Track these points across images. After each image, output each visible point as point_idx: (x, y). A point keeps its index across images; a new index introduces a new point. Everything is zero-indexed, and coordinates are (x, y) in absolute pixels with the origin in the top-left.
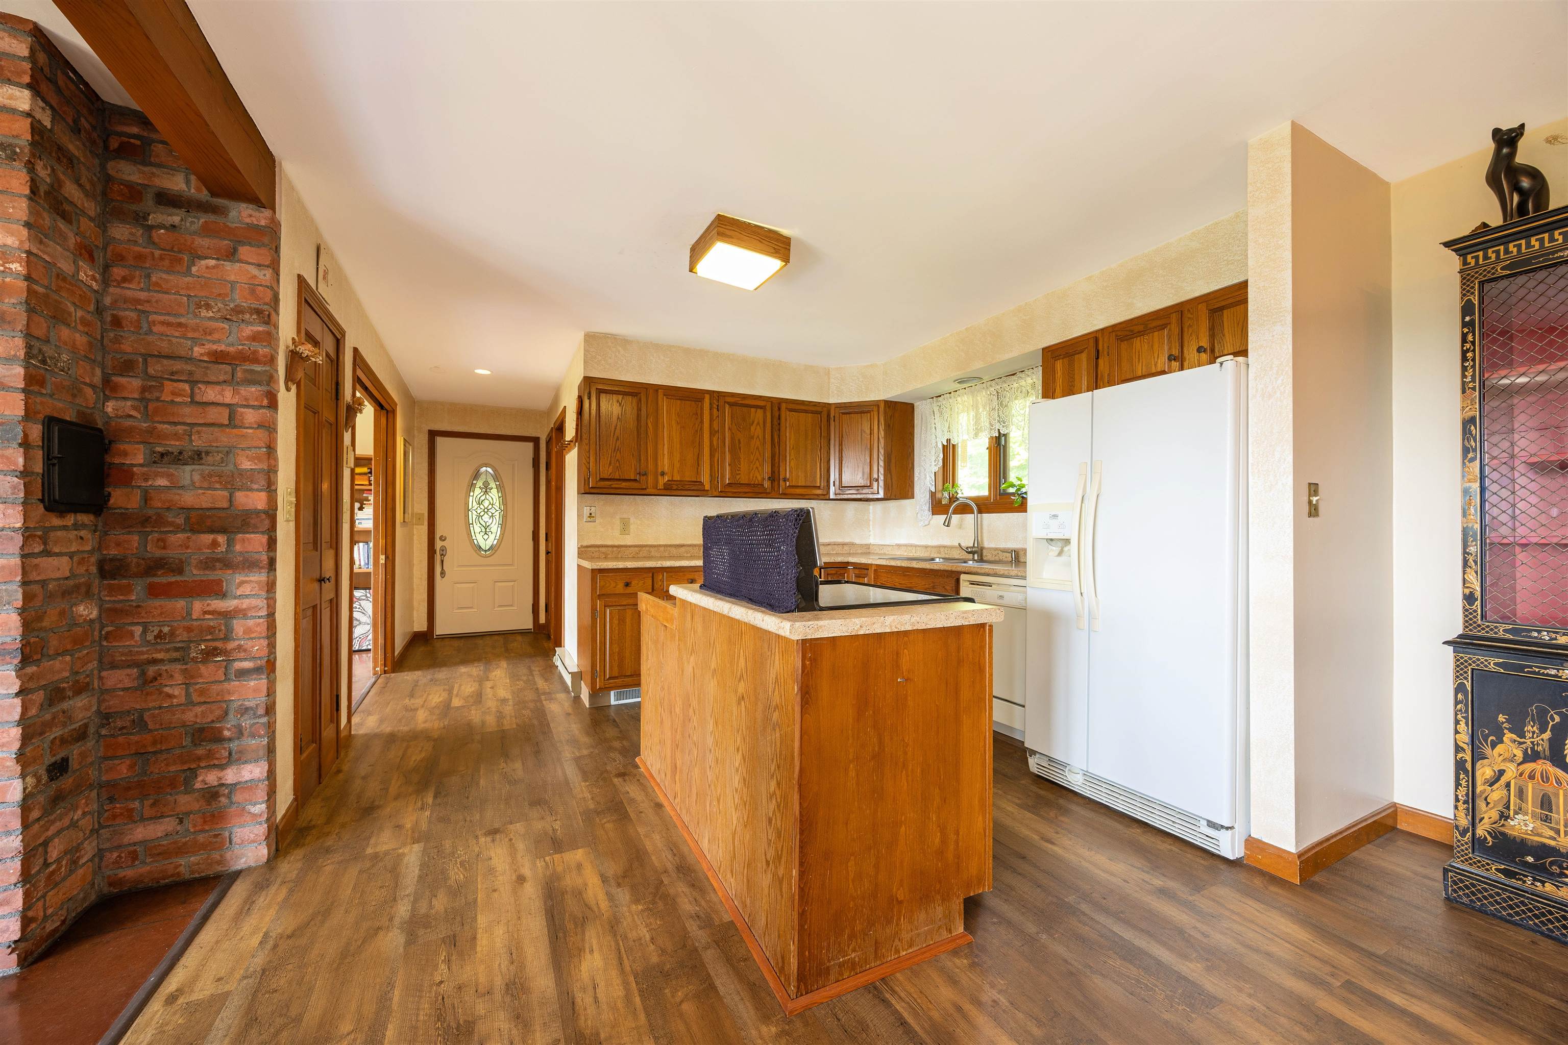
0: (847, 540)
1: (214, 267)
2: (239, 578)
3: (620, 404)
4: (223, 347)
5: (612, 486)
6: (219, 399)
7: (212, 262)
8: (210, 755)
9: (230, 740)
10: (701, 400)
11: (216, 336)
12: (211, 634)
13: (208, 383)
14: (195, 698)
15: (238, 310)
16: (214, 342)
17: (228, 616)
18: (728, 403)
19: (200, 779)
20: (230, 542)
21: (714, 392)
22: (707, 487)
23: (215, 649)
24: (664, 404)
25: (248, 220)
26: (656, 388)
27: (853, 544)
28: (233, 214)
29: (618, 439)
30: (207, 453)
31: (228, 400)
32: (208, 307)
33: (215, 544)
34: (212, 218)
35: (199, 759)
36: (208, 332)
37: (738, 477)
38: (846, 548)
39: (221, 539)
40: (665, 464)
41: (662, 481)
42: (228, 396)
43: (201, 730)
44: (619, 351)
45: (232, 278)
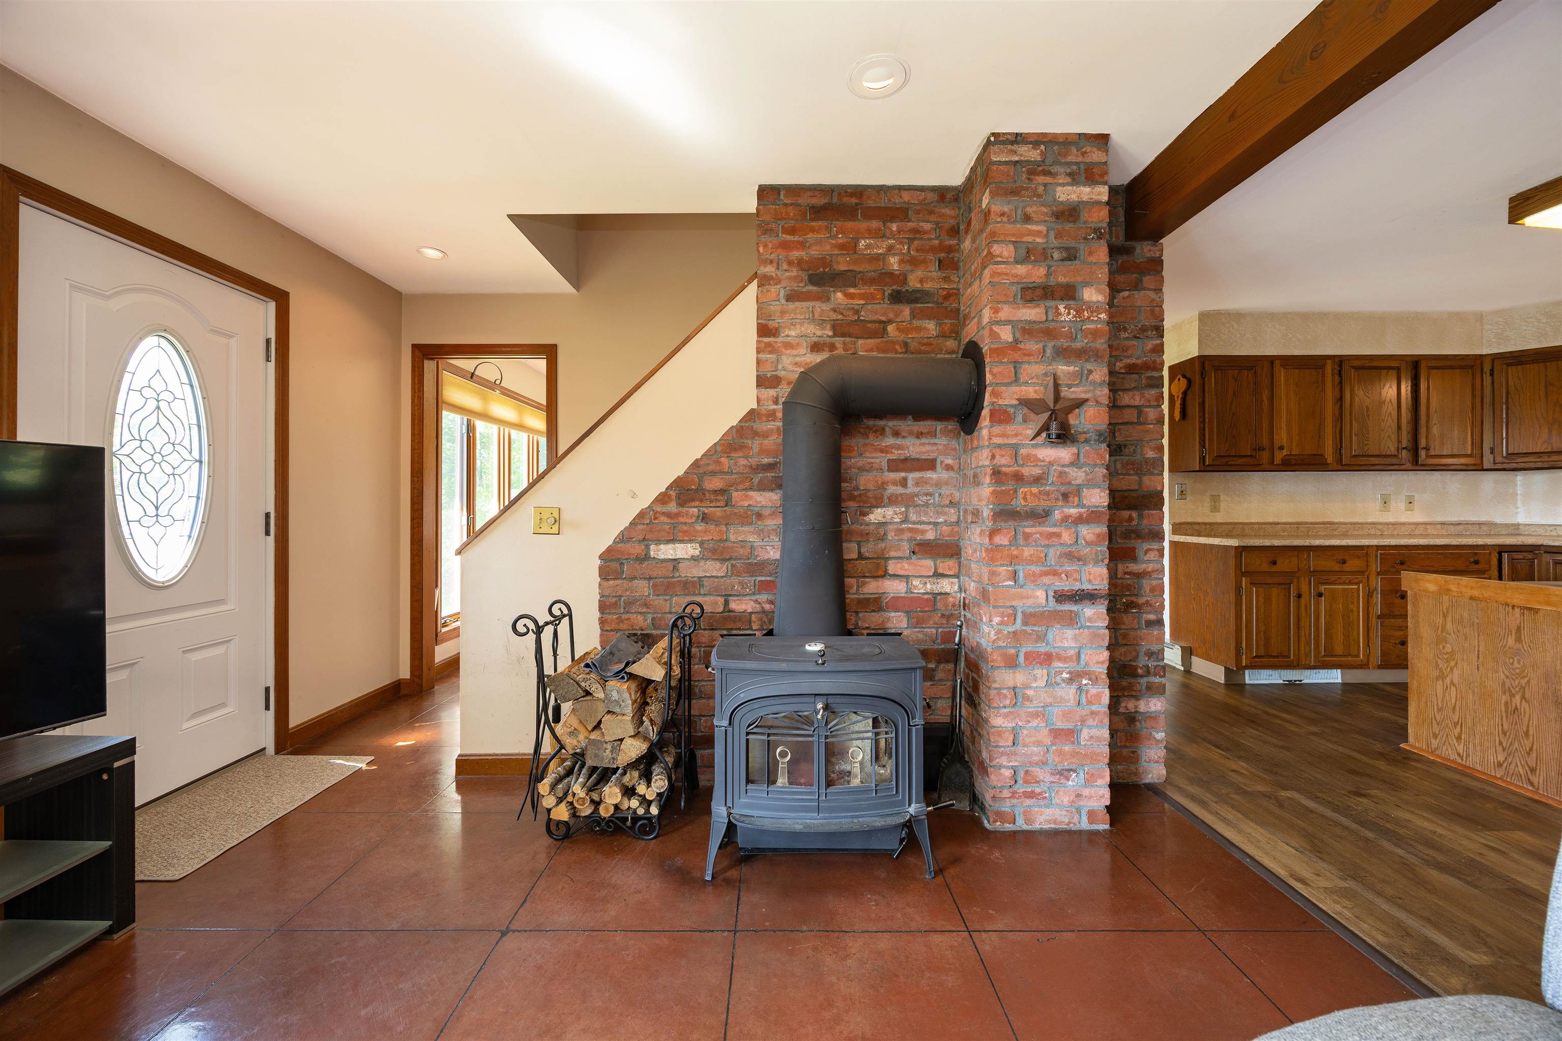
0: (1483, 519)
1: (1128, 297)
2: (1146, 546)
3: (1236, 380)
4: (1134, 361)
5: (1229, 463)
6: (1132, 403)
7: (1126, 293)
8: (1130, 687)
9: (1142, 676)
10: (1323, 367)
11: (1130, 352)
12: (1129, 590)
13: (1124, 390)
14: (1121, 641)
15: (1144, 329)
16: (1128, 357)
17: (1139, 575)
18: (1354, 368)
19: (1123, 705)
20: (1140, 517)
21: (1335, 356)
22: (1329, 461)
23: (1132, 602)
24: (1281, 374)
25: (1148, 255)
26: (1271, 360)
27: (1495, 525)
28: (1138, 251)
29: (1234, 414)
30: (1125, 446)
31: (1137, 403)
32: (1125, 329)
33: (1130, 519)
34: (1125, 258)
35: (1124, 689)
36: (1126, 349)
37: (1366, 448)
38: (1484, 528)
39: (1134, 514)
40: (1282, 437)
41: (1279, 457)
42: (1137, 401)
43: (1125, 666)
44: (1233, 326)
45: (1139, 304)
